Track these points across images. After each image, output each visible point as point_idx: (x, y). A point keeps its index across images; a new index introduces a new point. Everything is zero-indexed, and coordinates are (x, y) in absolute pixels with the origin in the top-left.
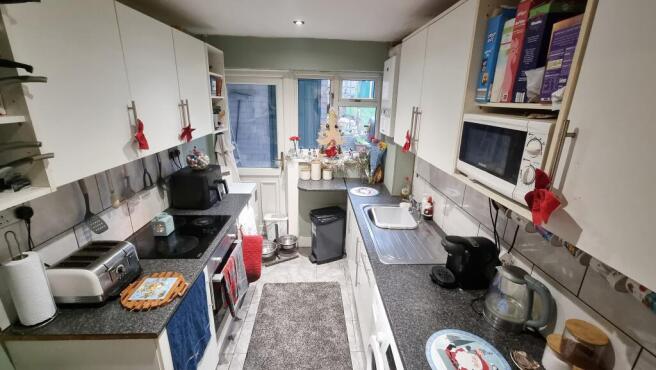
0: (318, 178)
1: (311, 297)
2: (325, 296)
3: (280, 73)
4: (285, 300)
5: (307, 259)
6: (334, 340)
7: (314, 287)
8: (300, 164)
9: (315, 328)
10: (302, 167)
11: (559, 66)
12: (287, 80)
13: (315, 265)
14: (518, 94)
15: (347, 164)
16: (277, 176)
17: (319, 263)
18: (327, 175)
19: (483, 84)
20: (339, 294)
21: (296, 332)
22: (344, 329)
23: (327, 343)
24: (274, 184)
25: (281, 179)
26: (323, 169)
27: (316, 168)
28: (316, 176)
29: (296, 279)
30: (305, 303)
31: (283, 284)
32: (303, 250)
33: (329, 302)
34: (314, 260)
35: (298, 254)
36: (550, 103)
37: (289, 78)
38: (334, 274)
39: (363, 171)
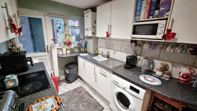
0: (65, 53)
1: (76, 94)
2: (81, 91)
3: (44, 14)
4: (67, 99)
5: (66, 83)
6: (92, 102)
7: (75, 90)
8: (57, 49)
9: (84, 102)
10: (58, 50)
11: (164, 9)
12: (46, 17)
13: (70, 84)
14: (150, 17)
15: (74, 47)
16: (46, 56)
17: (71, 83)
18: (68, 52)
19: (138, 16)
20: (84, 89)
21: (79, 106)
22: (93, 98)
23: (91, 104)
24: (44, 59)
25: (48, 57)
26: (66, 50)
27: (64, 50)
28: (64, 52)
29: (67, 91)
30: (75, 96)
31: (63, 94)
32: (62, 81)
33: (83, 92)
34: (69, 82)
35: (61, 83)
36: (164, 17)
37: (48, 16)
38: (78, 84)
39: (80, 49)
